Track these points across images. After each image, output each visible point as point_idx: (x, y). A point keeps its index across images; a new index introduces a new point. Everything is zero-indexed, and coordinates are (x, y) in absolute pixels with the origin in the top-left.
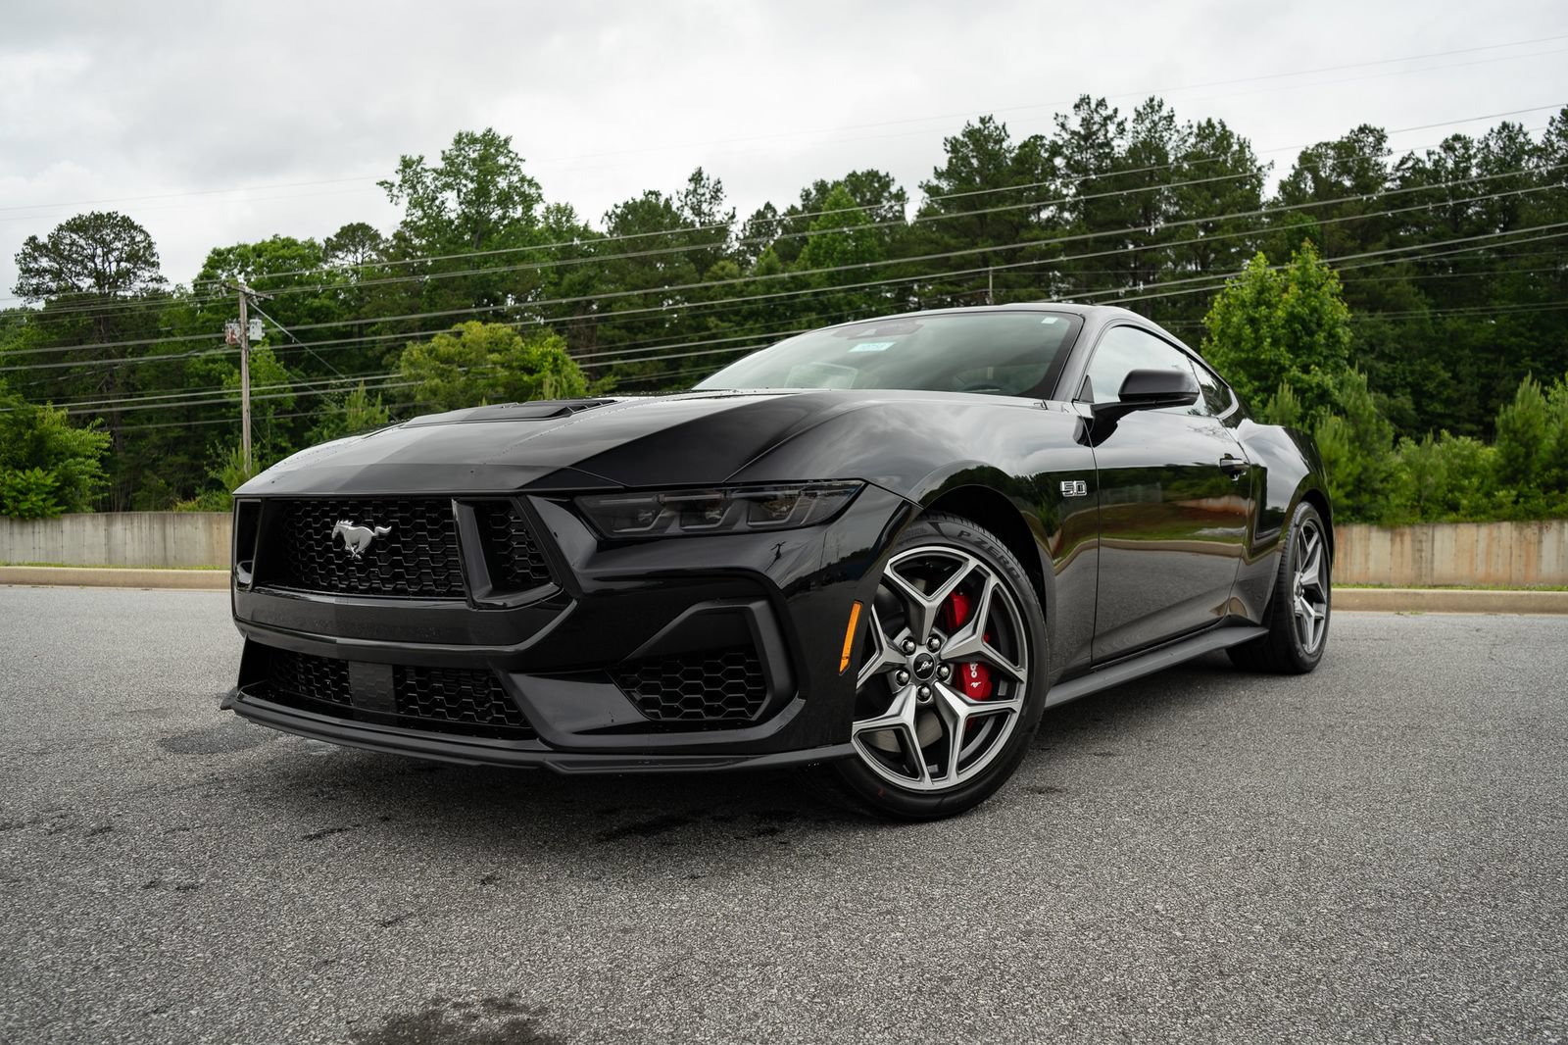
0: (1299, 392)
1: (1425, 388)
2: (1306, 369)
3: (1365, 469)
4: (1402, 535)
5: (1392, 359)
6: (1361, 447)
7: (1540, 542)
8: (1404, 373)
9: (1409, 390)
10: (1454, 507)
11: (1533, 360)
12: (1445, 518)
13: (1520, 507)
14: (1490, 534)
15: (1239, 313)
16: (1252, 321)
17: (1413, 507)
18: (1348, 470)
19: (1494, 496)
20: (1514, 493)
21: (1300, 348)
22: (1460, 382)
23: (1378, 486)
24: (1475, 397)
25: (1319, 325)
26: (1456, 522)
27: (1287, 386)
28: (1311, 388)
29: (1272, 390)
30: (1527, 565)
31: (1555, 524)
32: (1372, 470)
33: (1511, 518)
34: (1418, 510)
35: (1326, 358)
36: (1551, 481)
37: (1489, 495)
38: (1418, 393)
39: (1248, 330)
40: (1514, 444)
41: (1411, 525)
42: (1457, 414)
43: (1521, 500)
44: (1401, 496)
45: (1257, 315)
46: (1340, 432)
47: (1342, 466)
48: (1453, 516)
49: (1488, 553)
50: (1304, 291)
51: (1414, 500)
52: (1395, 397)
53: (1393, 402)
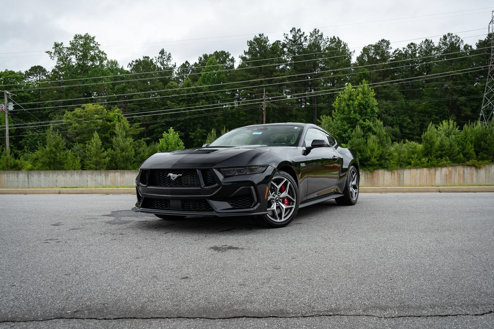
0: (362, 128)
1: (403, 125)
2: (364, 121)
3: (383, 152)
4: (394, 173)
5: (393, 116)
6: (381, 145)
7: (435, 174)
8: (396, 120)
9: (398, 126)
10: (410, 164)
11: (436, 116)
12: (407, 167)
13: (429, 163)
14: (420, 172)
15: (344, 102)
16: (348, 105)
17: (397, 164)
18: (377, 152)
19: (421, 160)
20: (427, 159)
21: (363, 114)
22: (414, 123)
23: (387, 157)
24: (419, 128)
25: (368, 107)
26: (410, 168)
27: (358, 126)
28: (366, 127)
29: (354, 127)
30: (432, 181)
31: (439, 169)
32: (385, 152)
33: (426, 167)
34: (399, 165)
35: (371, 117)
36: (438, 155)
37: (420, 160)
38: (401, 127)
39: (346, 108)
40: (427, 144)
41: (397, 169)
42: (413, 133)
43: (429, 161)
44: (394, 160)
45: (349, 103)
46: (375, 140)
47: (376, 151)
48: (409, 166)
49: (420, 178)
50: (363, 96)
51: (398, 161)
52: (394, 128)
53: (393, 129)
